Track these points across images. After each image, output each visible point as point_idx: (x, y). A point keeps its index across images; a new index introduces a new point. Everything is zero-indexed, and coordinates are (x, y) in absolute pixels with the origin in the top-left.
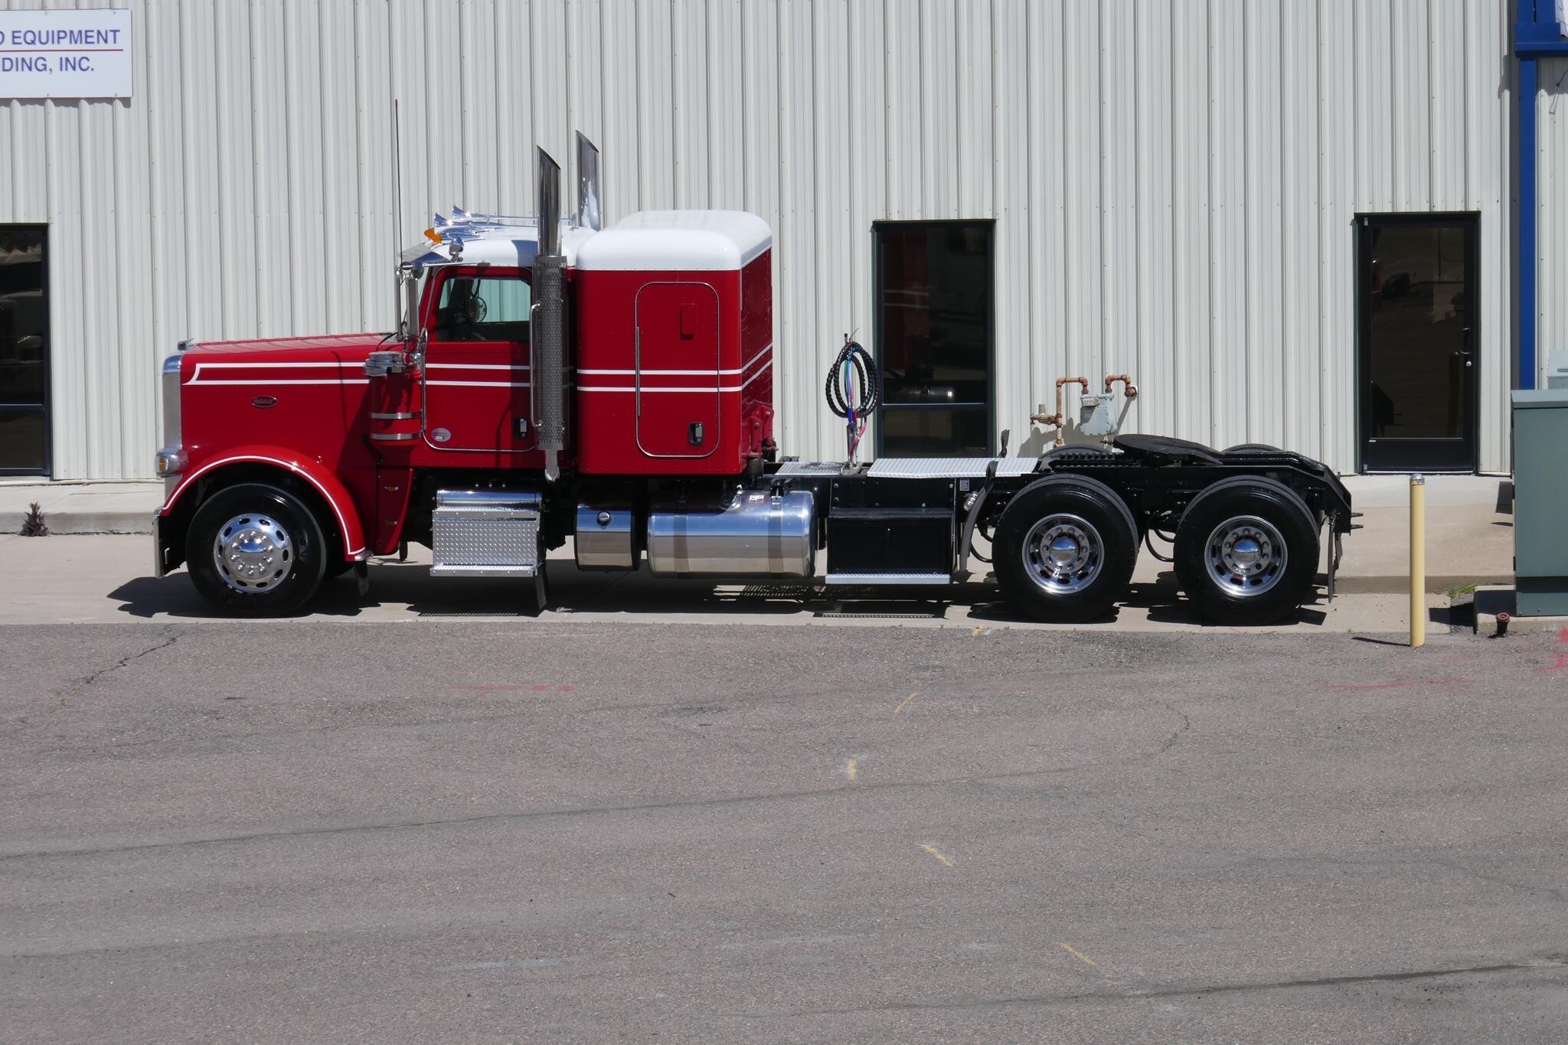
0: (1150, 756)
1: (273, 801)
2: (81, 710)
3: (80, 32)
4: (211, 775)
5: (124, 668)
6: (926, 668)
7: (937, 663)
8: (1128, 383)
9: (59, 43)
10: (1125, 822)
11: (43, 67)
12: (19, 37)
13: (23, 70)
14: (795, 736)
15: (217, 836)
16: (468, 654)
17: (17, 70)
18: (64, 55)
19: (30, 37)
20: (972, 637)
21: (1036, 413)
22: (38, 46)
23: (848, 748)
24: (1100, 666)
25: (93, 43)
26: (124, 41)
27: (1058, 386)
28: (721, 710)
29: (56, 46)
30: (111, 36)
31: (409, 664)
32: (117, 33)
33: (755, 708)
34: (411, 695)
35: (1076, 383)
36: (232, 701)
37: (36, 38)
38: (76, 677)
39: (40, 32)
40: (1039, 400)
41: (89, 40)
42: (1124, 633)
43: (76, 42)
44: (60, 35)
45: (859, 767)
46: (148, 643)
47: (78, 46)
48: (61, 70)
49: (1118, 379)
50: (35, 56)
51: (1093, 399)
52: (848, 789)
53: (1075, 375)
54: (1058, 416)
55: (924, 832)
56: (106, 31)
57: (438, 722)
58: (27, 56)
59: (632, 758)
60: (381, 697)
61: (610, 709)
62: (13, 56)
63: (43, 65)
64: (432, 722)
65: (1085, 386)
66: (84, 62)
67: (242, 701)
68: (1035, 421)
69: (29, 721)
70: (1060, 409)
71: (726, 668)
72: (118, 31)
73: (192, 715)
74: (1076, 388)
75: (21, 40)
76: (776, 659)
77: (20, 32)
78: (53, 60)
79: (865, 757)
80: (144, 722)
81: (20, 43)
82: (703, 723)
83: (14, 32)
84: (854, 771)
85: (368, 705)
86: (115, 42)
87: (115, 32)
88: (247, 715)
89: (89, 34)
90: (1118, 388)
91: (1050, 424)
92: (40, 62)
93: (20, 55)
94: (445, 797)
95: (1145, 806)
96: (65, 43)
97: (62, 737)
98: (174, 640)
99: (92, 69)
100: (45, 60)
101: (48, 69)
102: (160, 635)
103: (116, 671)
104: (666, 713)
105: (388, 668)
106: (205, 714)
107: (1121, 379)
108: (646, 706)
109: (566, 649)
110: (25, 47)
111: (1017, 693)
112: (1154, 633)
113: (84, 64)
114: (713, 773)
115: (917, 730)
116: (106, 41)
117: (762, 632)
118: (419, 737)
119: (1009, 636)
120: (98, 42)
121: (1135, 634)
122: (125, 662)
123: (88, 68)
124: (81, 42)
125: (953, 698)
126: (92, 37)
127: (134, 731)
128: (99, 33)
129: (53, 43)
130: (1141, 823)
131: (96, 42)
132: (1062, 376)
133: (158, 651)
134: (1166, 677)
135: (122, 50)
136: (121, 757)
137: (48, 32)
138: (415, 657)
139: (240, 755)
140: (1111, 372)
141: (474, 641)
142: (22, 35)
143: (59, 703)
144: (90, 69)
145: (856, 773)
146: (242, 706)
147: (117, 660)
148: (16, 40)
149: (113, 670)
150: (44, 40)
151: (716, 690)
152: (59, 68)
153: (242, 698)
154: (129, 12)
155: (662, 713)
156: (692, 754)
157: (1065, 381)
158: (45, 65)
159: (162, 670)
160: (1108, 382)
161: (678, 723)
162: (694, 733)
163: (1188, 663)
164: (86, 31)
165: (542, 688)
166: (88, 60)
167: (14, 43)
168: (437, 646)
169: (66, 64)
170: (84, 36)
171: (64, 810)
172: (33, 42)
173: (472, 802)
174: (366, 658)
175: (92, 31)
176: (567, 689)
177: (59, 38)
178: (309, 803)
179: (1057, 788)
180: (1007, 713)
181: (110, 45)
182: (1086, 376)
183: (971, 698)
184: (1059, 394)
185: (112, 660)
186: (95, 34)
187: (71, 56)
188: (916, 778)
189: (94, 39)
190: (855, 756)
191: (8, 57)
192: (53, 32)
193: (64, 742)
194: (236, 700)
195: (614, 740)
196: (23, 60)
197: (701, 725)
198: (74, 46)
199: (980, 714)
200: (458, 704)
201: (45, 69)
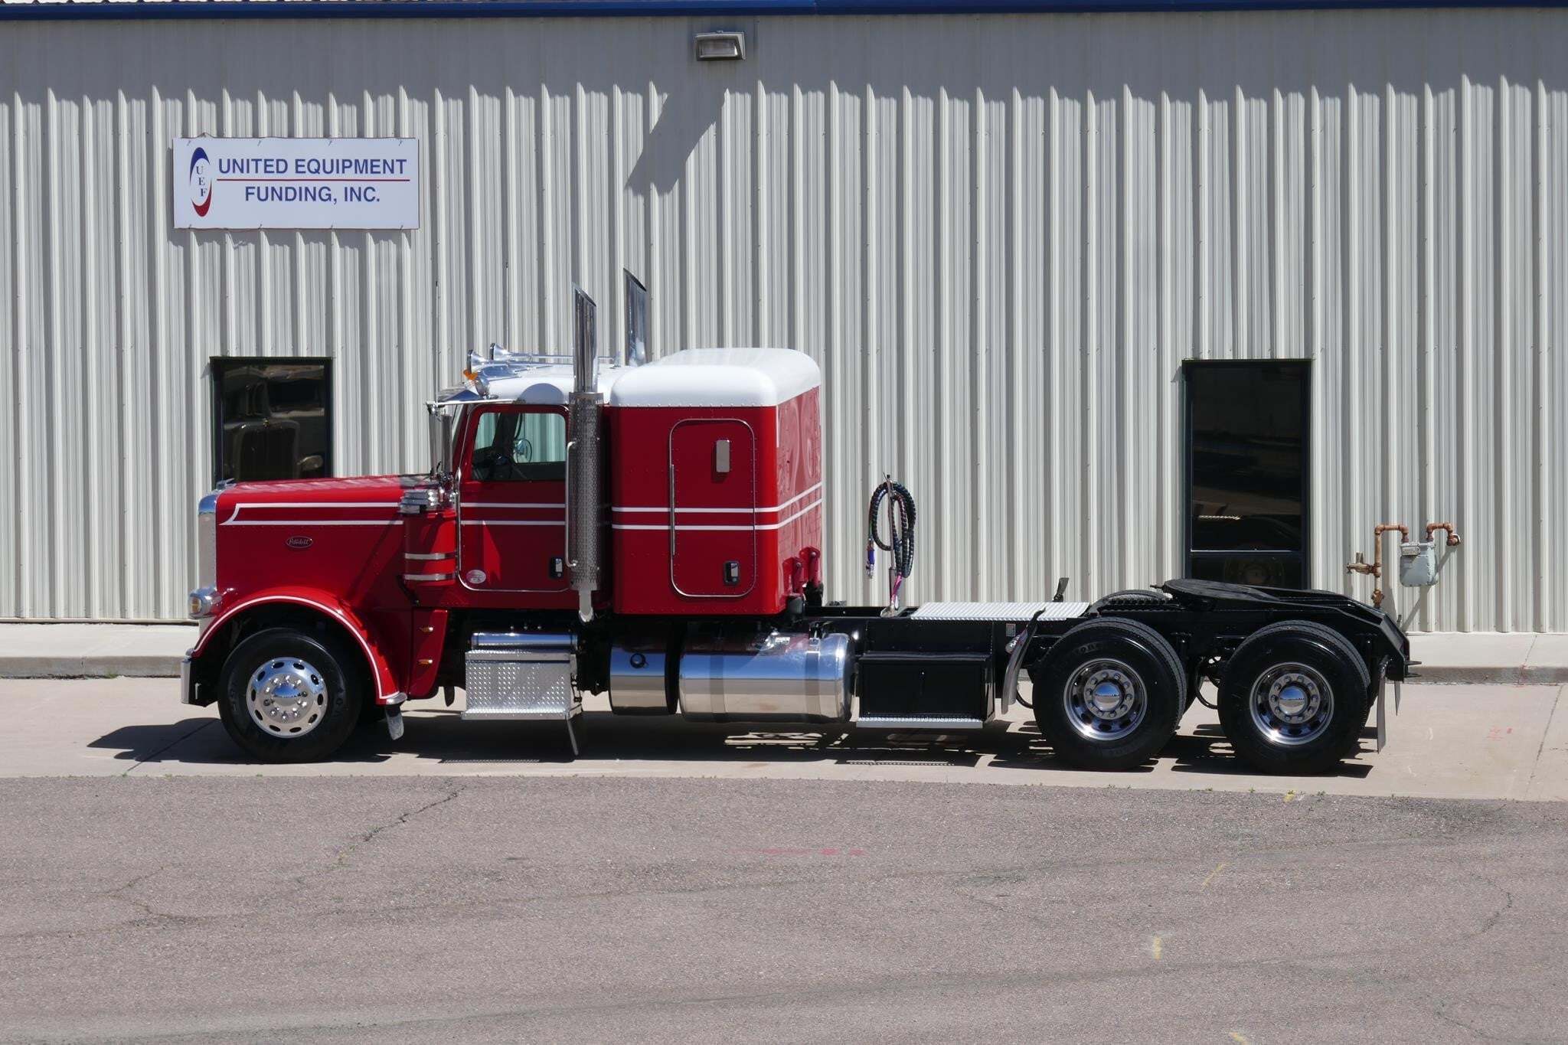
0: (1467, 937)
1: (555, 972)
2: (359, 870)
3: (366, 161)
4: (491, 942)
5: (403, 825)
6: (1235, 837)
7: (1247, 830)
8: (1450, 532)
9: (343, 172)
10: (1444, 1010)
11: (327, 197)
12: (304, 166)
13: (306, 200)
14: (1097, 909)
15: (497, 1010)
16: (757, 813)
17: (301, 200)
18: (349, 185)
19: (314, 166)
20: (1284, 802)
21: (1353, 563)
22: (322, 175)
23: (1153, 925)
24: (1420, 836)
25: (379, 173)
26: (410, 170)
27: (1376, 534)
28: (1019, 880)
29: (341, 176)
30: (397, 165)
31: (696, 824)
32: (404, 163)
33: (1055, 878)
34: (697, 858)
35: (1396, 531)
36: (514, 862)
37: (321, 167)
38: (355, 834)
39: (324, 161)
40: (1356, 548)
41: (375, 169)
42: (1444, 800)
43: (361, 172)
44: (345, 164)
45: (1165, 946)
46: (428, 798)
47: (364, 176)
48: (346, 200)
49: (1440, 527)
50: (319, 185)
51: (1413, 548)
52: (1151, 970)
53: (1394, 523)
54: (1376, 565)
55: (1232, 1019)
56: (393, 161)
57: (724, 887)
58: (311, 185)
59: (926, 930)
60: (667, 859)
61: (903, 876)
62: (296, 185)
63: (327, 195)
64: (719, 887)
65: (1405, 534)
66: (369, 192)
67: (524, 861)
68: (1351, 570)
69: (305, 881)
70: (1378, 559)
71: (1025, 833)
72: (405, 161)
73: (472, 876)
74: (1395, 536)
75: (305, 169)
76: (1078, 825)
77: (304, 160)
78: (337, 189)
79: (1170, 934)
80: (423, 884)
81: (304, 172)
82: (1001, 893)
83: (297, 161)
84: (1159, 949)
85: (653, 867)
86: (401, 172)
87: (401, 161)
88: (529, 877)
89: (375, 163)
90: (1439, 537)
91: (1368, 574)
92: (325, 191)
93: (304, 185)
94: (732, 970)
95: (1465, 992)
96: (350, 173)
97: (340, 899)
98: (455, 794)
99: (378, 200)
100: (329, 190)
101: (332, 200)
102: (440, 789)
103: (395, 827)
104: (961, 882)
105: (673, 827)
106: (486, 876)
107: (1443, 527)
108: (941, 873)
109: (858, 810)
110: (308, 175)
111: (1331, 865)
112: (1477, 800)
113: (370, 194)
114: (1011, 949)
115: (1225, 905)
116: (392, 171)
117: (1063, 794)
118: (706, 904)
119: (1322, 803)
120: (384, 172)
121: (1456, 801)
122: (405, 818)
123: (374, 198)
124: (367, 172)
125: (1263, 871)
126: (378, 166)
127: (413, 893)
128: (385, 162)
129: (338, 172)
130: (1460, 1011)
131: (382, 172)
132: (1379, 525)
133: (439, 807)
134: (1487, 850)
135: (408, 181)
136: (400, 921)
137: (332, 161)
138: (702, 816)
139: (521, 921)
140: (1432, 520)
141: (763, 800)
142: (305, 163)
143: (336, 861)
144: (375, 200)
145: (1161, 951)
146: (524, 867)
147: (397, 816)
148: (300, 169)
149: (392, 826)
150: (328, 169)
151: (1014, 858)
152: (344, 199)
153: (524, 859)
154: (415, 141)
155: (957, 882)
156: (988, 927)
157: (1384, 529)
158: (330, 195)
159: (442, 828)
160: (1429, 530)
161: (974, 894)
162: (992, 905)
163: (1512, 834)
164: (372, 161)
165: (832, 852)
166: (374, 190)
167: (297, 172)
168: (724, 805)
169: (351, 194)
170: (369, 165)
171: (341, 979)
172: (317, 171)
173: (760, 976)
175: (379, 160)
176: (858, 853)
177: (344, 167)
178: (592, 975)
179: (1373, 971)
180: (1321, 888)
181: (397, 175)
182: (1406, 525)
183: (1283, 870)
184: (1377, 542)
185: (390, 816)
186: (381, 164)
187: (356, 185)
188: (1224, 958)
189: (381, 169)
190: (1160, 932)
191: (293, 186)
192: (338, 161)
193: (341, 904)
194: (518, 861)
195: (907, 911)
196: (307, 189)
197: (997, 896)
198: (359, 176)
199: (1292, 889)
200: (746, 869)
201: (330, 199)
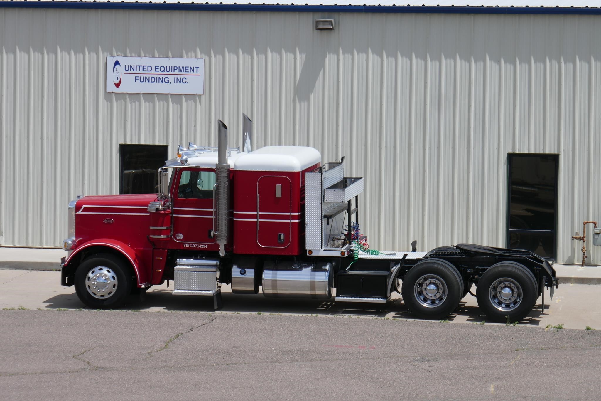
1: (251, 393)
2: (173, 350)
3: (183, 67)
4: (225, 380)
5: (192, 332)
6: (525, 345)
7: (529, 343)
9: (174, 71)
11: (167, 81)
12: (158, 69)
13: (159, 82)
14: (469, 373)
16: (333, 331)
17: (157, 82)
18: (176, 76)
19: (162, 69)
20: (545, 331)
21: (575, 236)
22: (165, 72)
23: (490, 379)
24: (598, 346)
25: (188, 72)
26: (201, 71)
27: (584, 224)
28: (437, 360)
29: (173, 73)
30: (195, 69)
31: (308, 335)
32: (198, 68)
33: (452, 360)
34: (308, 348)
35: (592, 224)
36: (235, 348)
37: (165, 69)
38: (172, 335)
39: (166, 67)
40: (576, 230)
41: (186, 71)
43: (181, 71)
44: (175, 68)
45: (496, 388)
46: (202, 322)
47: (182, 73)
48: (175, 82)
50: (164, 76)
51: (599, 231)
53: (591, 220)
54: (584, 237)
56: (194, 67)
57: (319, 360)
58: (161, 76)
59: (400, 380)
60: (297, 348)
61: (390, 357)
62: (155, 76)
63: (167, 80)
64: (317, 360)
65: (595, 225)
67: (239, 348)
68: (574, 239)
69: (152, 354)
70: (585, 234)
72: (199, 67)
73: (218, 354)
74: (592, 225)
75: (159, 70)
76: (462, 338)
77: (158, 66)
78: (171, 78)
79: (498, 383)
81: (158, 71)
82: (430, 365)
83: (156, 66)
84: (493, 389)
85: (291, 352)
86: (197, 72)
87: (197, 68)
88: (241, 354)
89: (186, 68)
91: (580, 240)
92: (166, 79)
93: (158, 76)
96: (177, 72)
97: (165, 361)
98: (212, 320)
99: (188, 83)
100: (168, 78)
101: (169, 82)
102: (207, 318)
103: (188, 333)
104: (414, 361)
105: (299, 336)
106: (224, 353)
108: (406, 357)
109: (373, 330)
110: (160, 72)
111: (563, 357)
113: (184, 80)
114: (434, 388)
115: (520, 372)
116: (193, 71)
118: (311, 367)
120: (190, 72)
122: (192, 330)
123: (186, 82)
124: (183, 72)
125: (536, 358)
126: (188, 69)
127: (195, 360)
128: (191, 68)
129: (172, 71)
131: (189, 72)
132: (585, 220)
133: (207, 325)
135: (200, 75)
136: (189, 371)
137: (170, 67)
138: (311, 332)
139: (238, 372)
141: (335, 326)
143: (166, 346)
144: (187, 83)
145: (494, 390)
146: (239, 350)
147: (189, 328)
148: (157, 70)
149: (187, 333)
150: (168, 70)
151: (436, 351)
154: (203, 60)
156: (425, 379)
157: (587, 222)
158: (168, 80)
159: (207, 334)
161: (419, 365)
162: (426, 370)
164: (185, 67)
165: (363, 347)
166: (186, 79)
167: (156, 71)
168: (320, 328)
169: (177, 80)
170: (184, 69)
171: (165, 394)
172: (164, 71)
173: (333, 396)
174: (290, 331)
175: (188, 67)
176: (373, 348)
177: (174, 69)
180: (559, 365)
181: (195, 73)
182: (596, 221)
183: (543, 358)
184: (584, 228)
185: (187, 329)
186: (189, 68)
187: (179, 77)
188: (518, 393)
189: (189, 71)
190: (493, 382)
191: (154, 77)
192: (172, 67)
193: (166, 363)
194: (237, 348)
196: (159, 78)
197: (429, 366)
198: (180, 73)
199: (547, 366)
200: (328, 353)
201: (168, 82)
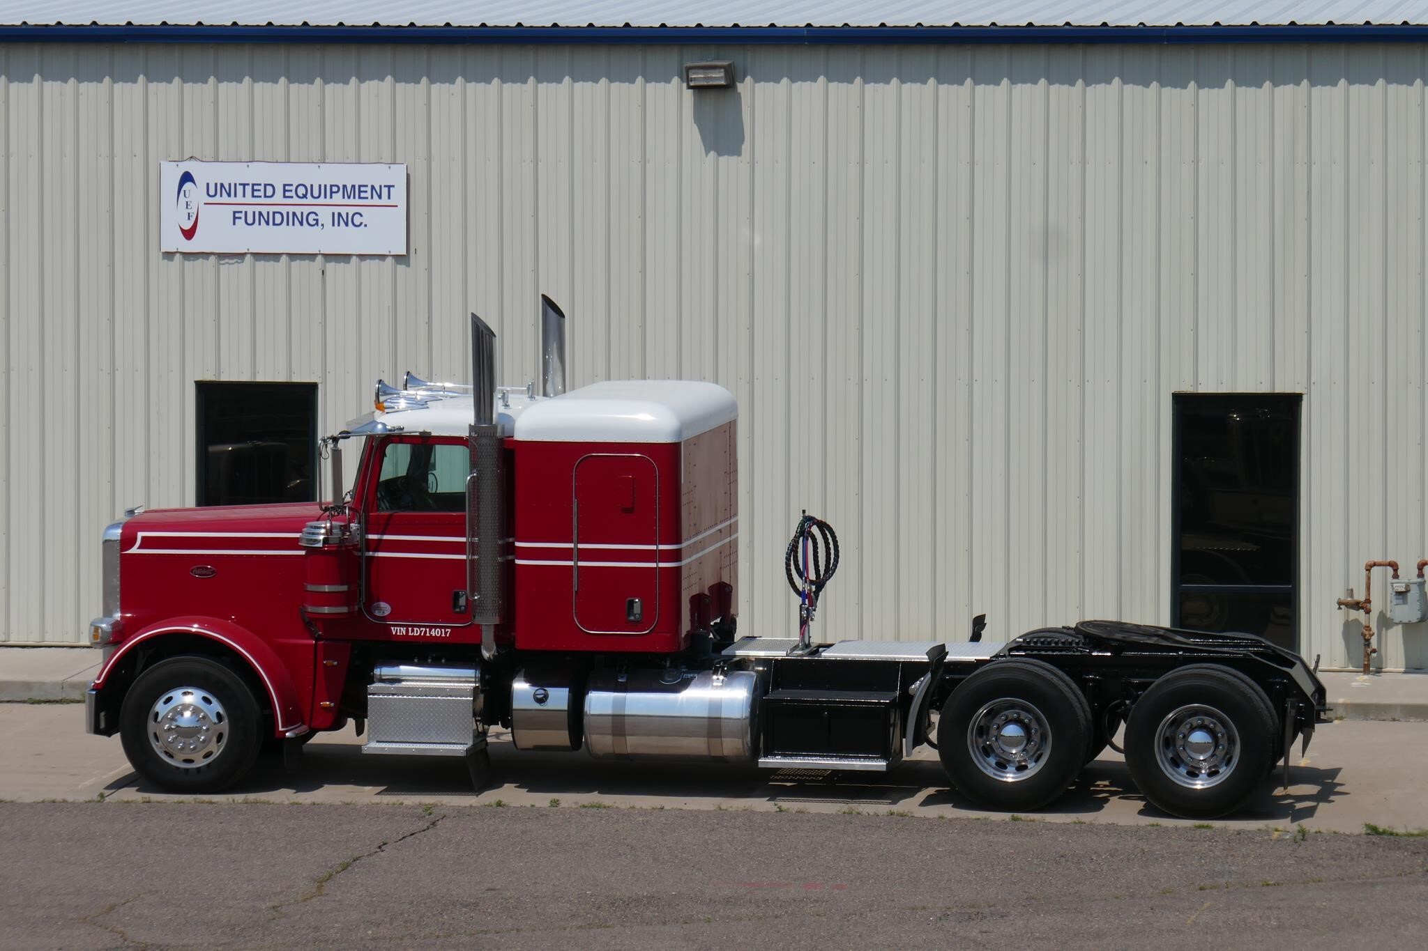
2: (337, 899)
3: (353, 186)
5: (382, 854)
6: (1221, 875)
7: (1233, 868)
9: (331, 197)
11: (315, 222)
12: (291, 191)
13: (293, 225)
16: (739, 846)
17: (288, 224)
18: (337, 210)
19: (301, 191)
20: (1271, 840)
21: (1344, 598)
22: (310, 200)
24: (1405, 875)
25: (367, 198)
26: (399, 196)
27: (1367, 569)
28: (1002, 916)
29: (328, 201)
30: (385, 191)
31: (676, 856)
32: (391, 188)
33: (1039, 915)
34: (678, 890)
35: (1386, 567)
36: (493, 892)
37: (308, 191)
38: (333, 863)
39: (312, 186)
41: (363, 195)
43: (349, 197)
44: (332, 190)
46: (408, 827)
47: (351, 201)
48: (333, 225)
50: (306, 210)
51: (1404, 585)
53: (1383, 559)
54: (1368, 601)
56: (381, 186)
57: (705, 921)
58: (298, 210)
60: (647, 891)
61: (885, 910)
62: (284, 210)
63: (314, 220)
64: (699, 920)
65: (1396, 570)
66: (357, 217)
67: (503, 893)
68: (1342, 606)
69: (283, 910)
70: (1370, 594)
71: (1010, 870)
72: (393, 186)
73: (451, 907)
74: (1387, 572)
75: (293, 194)
77: (292, 185)
78: (325, 215)
80: (401, 914)
81: (292, 197)
82: (984, 929)
83: (285, 186)
85: (633, 900)
86: (389, 198)
87: (389, 187)
88: (507, 909)
89: (362, 189)
91: (1359, 610)
92: (312, 217)
93: (291, 209)
96: (338, 198)
97: (317, 929)
98: (434, 824)
99: (366, 226)
100: (316, 215)
101: (320, 224)
102: (421, 818)
103: (374, 857)
104: (944, 917)
105: (655, 860)
106: (465, 906)
108: (923, 908)
109: (841, 843)
110: (296, 200)
111: (1318, 904)
113: (357, 220)
115: (1210, 943)
116: (380, 197)
117: (1048, 830)
118: (686, 938)
120: (372, 198)
122: (383, 848)
123: (361, 223)
124: (354, 197)
125: (1249, 909)
126: (366, 192)
127: (391, 924)
128: (373, 187)
129: (325, 197)
131: (370, 197)
132: (1371, 559)
133: (418, 836)
135: (396, 206)
137: (320, 186)
138: (683, 848)
141: (745, 832)
142: (293, 188)
143: (315, 891)
144: (363, 225)
146: (502, 898)
147: (376, 845)
148: (287, 194)
149: (371, 855)
150: (316, 193)
151: (997, 893)
152: (331, 223)
153: (503, 890)
154: (405, 167)
155: (940, 917)
157: (1375, 565)
158: (317, 220)
159: (421, 857)
160: (1420, 567)
161: (957, 929)
162: (975, 941)
164: (360, 186)
165: (815, 886)
166: (361, 215)
167: (285, 197)
168: (706, 837)
169: (338, 219)
170: (357, 191)
172: (305, 196)
174: (632, 848)
175: (367, 186)
176: (841, 887)
177: (332, 192)
180: (1306, 926)
181: (384, 201)
182: (1396, 560)
183: (1269, 908)
184: (1369, 578)
185: (370, 845)
186: (369, 189)
187: (343, 211)
189: (368, 195)
191: (280, 211)
192: (325, 186)
193: (315, 935)
194: (496, 892)
196: (294, 214)
197: (981, 932)
198: (346, 201)
199: (1278, 927)
200: (727, 901)
201: (317, 224)
